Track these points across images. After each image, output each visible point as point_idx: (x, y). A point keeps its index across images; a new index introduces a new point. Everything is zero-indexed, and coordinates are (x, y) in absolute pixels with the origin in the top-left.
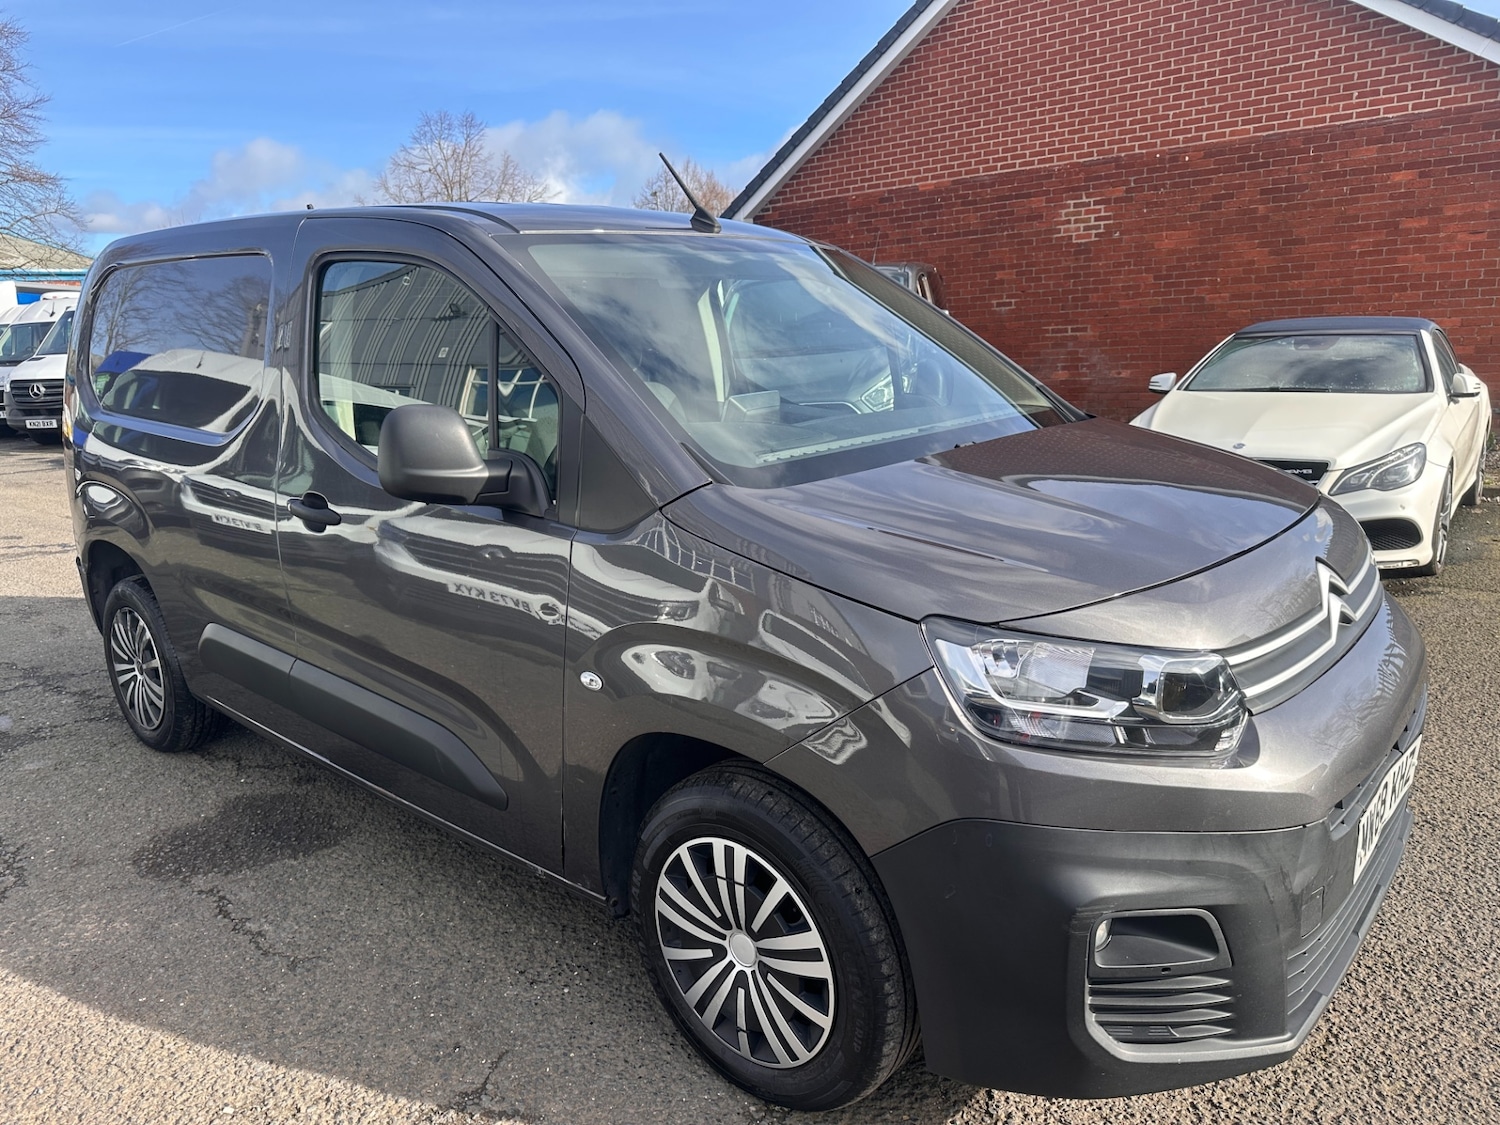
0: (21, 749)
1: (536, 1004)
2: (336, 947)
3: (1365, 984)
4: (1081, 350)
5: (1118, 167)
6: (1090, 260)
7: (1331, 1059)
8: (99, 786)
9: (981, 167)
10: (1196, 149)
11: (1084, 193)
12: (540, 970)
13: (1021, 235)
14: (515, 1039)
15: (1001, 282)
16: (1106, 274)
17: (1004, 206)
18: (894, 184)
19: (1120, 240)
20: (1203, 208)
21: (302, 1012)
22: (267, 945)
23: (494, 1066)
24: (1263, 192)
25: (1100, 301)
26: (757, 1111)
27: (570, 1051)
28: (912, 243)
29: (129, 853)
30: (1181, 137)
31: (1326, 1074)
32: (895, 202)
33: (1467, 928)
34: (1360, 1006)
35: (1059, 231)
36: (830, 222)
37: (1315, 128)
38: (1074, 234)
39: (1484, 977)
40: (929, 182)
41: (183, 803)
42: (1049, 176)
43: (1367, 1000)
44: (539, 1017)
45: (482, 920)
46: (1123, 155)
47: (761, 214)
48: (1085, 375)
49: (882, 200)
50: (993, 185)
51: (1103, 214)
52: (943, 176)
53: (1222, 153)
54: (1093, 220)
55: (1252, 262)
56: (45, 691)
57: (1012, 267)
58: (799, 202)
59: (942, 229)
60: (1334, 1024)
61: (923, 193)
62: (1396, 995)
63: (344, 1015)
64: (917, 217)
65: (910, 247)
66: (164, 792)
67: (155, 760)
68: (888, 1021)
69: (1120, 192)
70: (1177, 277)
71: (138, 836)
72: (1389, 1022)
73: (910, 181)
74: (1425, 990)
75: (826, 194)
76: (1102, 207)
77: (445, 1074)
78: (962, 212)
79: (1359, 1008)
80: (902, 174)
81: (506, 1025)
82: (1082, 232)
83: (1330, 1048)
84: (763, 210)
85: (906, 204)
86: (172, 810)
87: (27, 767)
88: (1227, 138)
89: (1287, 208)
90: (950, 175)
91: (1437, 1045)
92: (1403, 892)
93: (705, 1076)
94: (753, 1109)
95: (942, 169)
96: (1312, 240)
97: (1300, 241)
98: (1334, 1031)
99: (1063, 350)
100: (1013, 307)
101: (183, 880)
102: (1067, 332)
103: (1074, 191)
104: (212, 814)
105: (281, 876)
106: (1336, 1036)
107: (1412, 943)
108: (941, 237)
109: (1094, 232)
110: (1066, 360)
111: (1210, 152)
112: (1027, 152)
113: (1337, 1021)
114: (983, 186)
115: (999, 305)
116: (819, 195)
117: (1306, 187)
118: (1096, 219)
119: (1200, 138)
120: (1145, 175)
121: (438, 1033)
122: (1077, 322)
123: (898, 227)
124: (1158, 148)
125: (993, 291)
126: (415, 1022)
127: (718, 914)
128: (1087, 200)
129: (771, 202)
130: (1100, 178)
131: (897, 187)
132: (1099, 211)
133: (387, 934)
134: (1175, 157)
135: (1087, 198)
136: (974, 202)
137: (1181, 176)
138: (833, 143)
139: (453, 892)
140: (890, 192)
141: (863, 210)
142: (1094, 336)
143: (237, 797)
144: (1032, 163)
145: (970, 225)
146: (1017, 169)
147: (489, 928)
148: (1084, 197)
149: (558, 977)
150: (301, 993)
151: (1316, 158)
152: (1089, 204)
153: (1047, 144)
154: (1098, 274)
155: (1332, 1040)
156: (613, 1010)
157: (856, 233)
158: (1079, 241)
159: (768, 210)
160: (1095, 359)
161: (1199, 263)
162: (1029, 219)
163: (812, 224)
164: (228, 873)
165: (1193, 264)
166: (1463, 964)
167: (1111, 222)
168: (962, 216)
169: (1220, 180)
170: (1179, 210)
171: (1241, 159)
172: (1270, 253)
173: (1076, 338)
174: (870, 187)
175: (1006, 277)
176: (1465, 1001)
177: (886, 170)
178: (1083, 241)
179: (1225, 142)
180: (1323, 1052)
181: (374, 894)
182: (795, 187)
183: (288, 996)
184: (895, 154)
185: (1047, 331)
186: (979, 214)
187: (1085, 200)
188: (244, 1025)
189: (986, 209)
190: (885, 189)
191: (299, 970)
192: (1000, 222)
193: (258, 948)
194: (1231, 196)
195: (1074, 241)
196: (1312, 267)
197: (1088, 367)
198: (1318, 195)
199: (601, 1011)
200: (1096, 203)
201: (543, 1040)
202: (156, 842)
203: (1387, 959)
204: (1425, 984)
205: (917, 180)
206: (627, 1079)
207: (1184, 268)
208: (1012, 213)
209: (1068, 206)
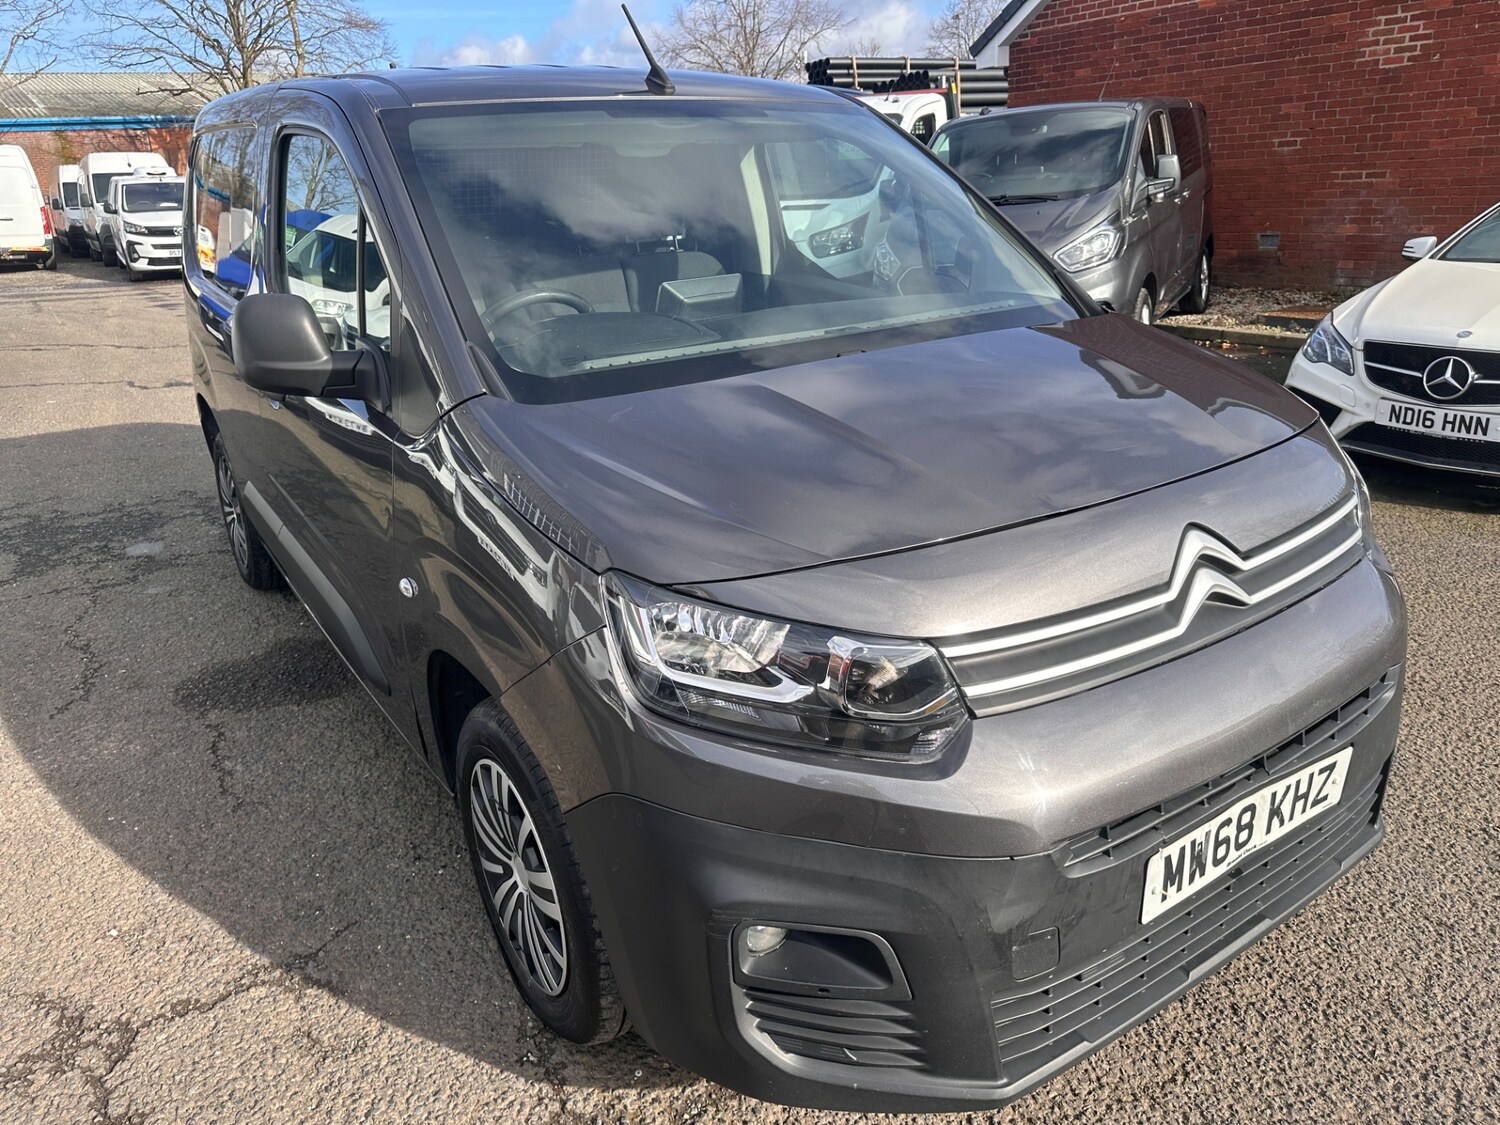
0: (156, 574)
1: (407, 881)
2: (281, 795)
3: (1264, 1018)
4: (1375, 200)
6: (1400, 89)
7: (1162, 1101)
8: (192, 615)
11: (1399, 6)
12: (432, 846)
13: (1315, 60)
14: (370, 912)
15: (1287, 117)
16: (1417, 107)
17: (1299, 25)
19: (1439, 64)
21: (220, 852)
22: (230, 784)
23: (337, 934)
25: (1405, 141)
26: (533, 1028)
27: (409, 933)
28: (1185, 72)
29: (177, 680)
31: (1144, 1117)
32: (1169, 23)
33: (1445, 974)
34: (1241, 1044)
35: (1363, 54)
36: (1094, 48)
38: (1381, 58)
39: (1424, 1039)
41: (244, 638)
43: (1255, 1039)
44: (403, 894)
45: (412, 789)
47: (1019, 40)
48: (1378, 230)
49: (1155, 21)
51: (1421, 32)
54: (1407, 39)
56: (203, 521)
57: (1301, 98)
58: (1061, 25)
59: (1221, 54)
60: (1194, 1059)
61: (1203, 11)
62: (1295, 1041)
63: (249, 861)
64: (1193, 41)
65: (1182, 75)
66: (237, 627)
67: (247, 595)
68: (602, 976)
71: (193, 666)
72: (1263, 1071)
74: (1336, 1041)
75: (1091, 15)
76: (1421, 23)
77: (294, 934)
78: (1247, 33)
79: (1238, 1046)
81: (371, 897)
82: (1392, 55)
83: (1168, 1089)
84: (1021, 36)
85: (1182, 25)
86: (232, 646)
87: (149, 591)
91: (1304, 1111)
92: (1392, 914)
93: (508, 981)
94: (530, 1024)
98: (1189, 1068)
99: (1353, 199)
100: (1299, 147)
101: (202, 713)
102: (1361, 178)
103: (1387, 4)
104: (261, 652)
105: (278, 720)
106: (1187, 1074)
107: (1358, 980)
108: (1219, 63)
109: (1407, 54)
110: (1356, 212)
113: (1199, 1057)
115: (1281, 144)
116: (1084, 17)
118: (1412, 39)
121: (311, 893)
122: (1374, 166)
123: (1170, 53)
125: (1276, 127)
126: (300, 879)
128: (1403, 15)
129: (1030, 27)
131: (1173, 5)
132: (1417, 28)
133: (328, 790)
135: (1403, 12)
136: (1264, 21)
139: (406, 757)
140: (1164, 11)
141: (1131, 34)
142: (1393, 183)
143: (288, 640)
145: (1254, 48)
147: (414, 798)
148: (1400, 11)
149: (442, 858)
150: (228, 834)
152: (1405, 20)
154: (1406, 107)
155: (1180, 1078)
156: (470, 899)
157: (1120, 60)
158: (1387, 67)
159: (1026, 36)
160: (1391, 211)
162: (1328, 40)
163: (1072, 51)
164: (240, 710)
166: (1407, 1019)
167: (1431, 41)
168: (1246, 38)
173: (1371, 184)
174: (1142, 6)
175: (1292, 111)
176: (1379, 1064)
178: (1392, 66)
180: (1158, 1090)
181: (341, 749)
182: (1058, 9)
183: (217, 836)
185: (1336, 176)
186: (1267, 35)
187: (1400, 14)
188: (169, 856)
189: (1275, 29)
190: (1158, 8)
191: (240, 812)
192: (1292, 43)
193: (221, 786)
195: (1381, 67)
197: (1382, 221)
199: (458, 899)
200: (1414, 18)
201: (393, 915)
202: (203, 674)
203: (1313, 993)
204: (1341, 1032)
206: (439, 970)
208: (1307, 33)
209: (1378, 23)
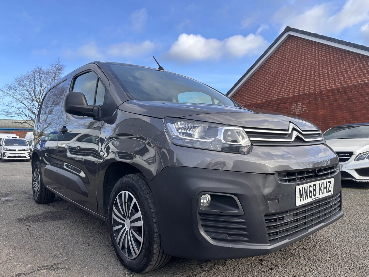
0: (10, 202)
1: (87, 249)
5: (306, 96)
8: (20, 208)
9: (272, 97)
10: (326, 90)
12: (93, 243)
14: (76, 255)
17: (278, 106)
18: (251, 102)
19: (308, 113)
20: (329, 104)
21: (30, 246)
22: (33, 235)
23: (67, 259)
24: (345, 100)
27: (88, 258)
30: (322, 88)
32: (251, 106)
35: (292, 111)
37: (357, 84)
38: (296, 112)
40: (260, 101)
41: (36, 211)
42: (289, 99)
43: (325, 264)
44: (86, 251)
45: (86, 234)
46: (307, 93)
50: (275, 101)
51: (303, 107)
52: (263, 100)
53: (333, 91)
55: (344, 117)
61: (258, 104)
62: (336, 264)
63: (39, 248)
66: (33, 210)
67: (36, 205)
68: (155, 237)
69: (307, 101)
70: (324, 121)
71: (21, 216)
73: (255, 101)
74: (346, 263)
76: (303, 105)
78: (268, 108)
79: (322, 266)
80: (253, 100)
81: (76, 252)
82: (298, 111)
85: (254, 107)
86: (32, 213)
87: (8, 205)
88: (334, 87)
89: (351, 103)
90: (264, 100)
95: (263, 98)
96: (359, 111)
97: (357, 111)
98: (311, 270)
101: (24, 223)
103: (296, 102)
104: (40, 213)
105: (46, 224)
107: (347, 253)
109: (301, 111)
111: (330, 91)
112: (283, 93)
114: (273, 101)
117: (356, 98)
118: (302, 108)
119: (327, 88)
120: (313, 97)
121: (58, 252)
124: (316, 91)
126: (55, 250)
127: (123, 214)
128: (299, 104)
130: (302, 98)
131: (252, 103)
132: (302, 106)
133: (62, 235)
134: (321, 93)
136: (271, 105)
137: (323, 97)
138: (237, 94)
139: (83, 229)
140: (250, 104)
143: (48, 211)
144: (285, 96)
146: (281, 97)
148: (298, 103)
149: (96, 245)
151: (358, 91)
152: (300, 105)
153: (288, 91)
158: (298, 113)
161: (329, 118)
162: (285, 109)
164: (35, 223)
165: (328, 118)
167: (306, 108)
169: (333, 97)
170: (323, 105)
171: (338, 92)
172: (348, 114)
174: (245, 103)
177: (249, 99)
178: (299, 113)
179: (333, 88)
181: (65, 228)
184: (251, 95)
186: (272, 108)
187: (298, 104)
189: (274, 107)
190: (249, 103)
191: (36, 239)
192: (277, 109)
193: (30, 235)
194: (336, 101)
195: (296, 114)
196: (360, 117)
198: (359, 100)
199: (102, 251)
200: (301, 104)
201: (83, 255)
202: (24, 217)
205: (257, 101)
206: (98, 264)
207: (326, 119)
208: (280, 107)
209: (294, 105)
